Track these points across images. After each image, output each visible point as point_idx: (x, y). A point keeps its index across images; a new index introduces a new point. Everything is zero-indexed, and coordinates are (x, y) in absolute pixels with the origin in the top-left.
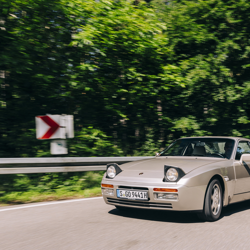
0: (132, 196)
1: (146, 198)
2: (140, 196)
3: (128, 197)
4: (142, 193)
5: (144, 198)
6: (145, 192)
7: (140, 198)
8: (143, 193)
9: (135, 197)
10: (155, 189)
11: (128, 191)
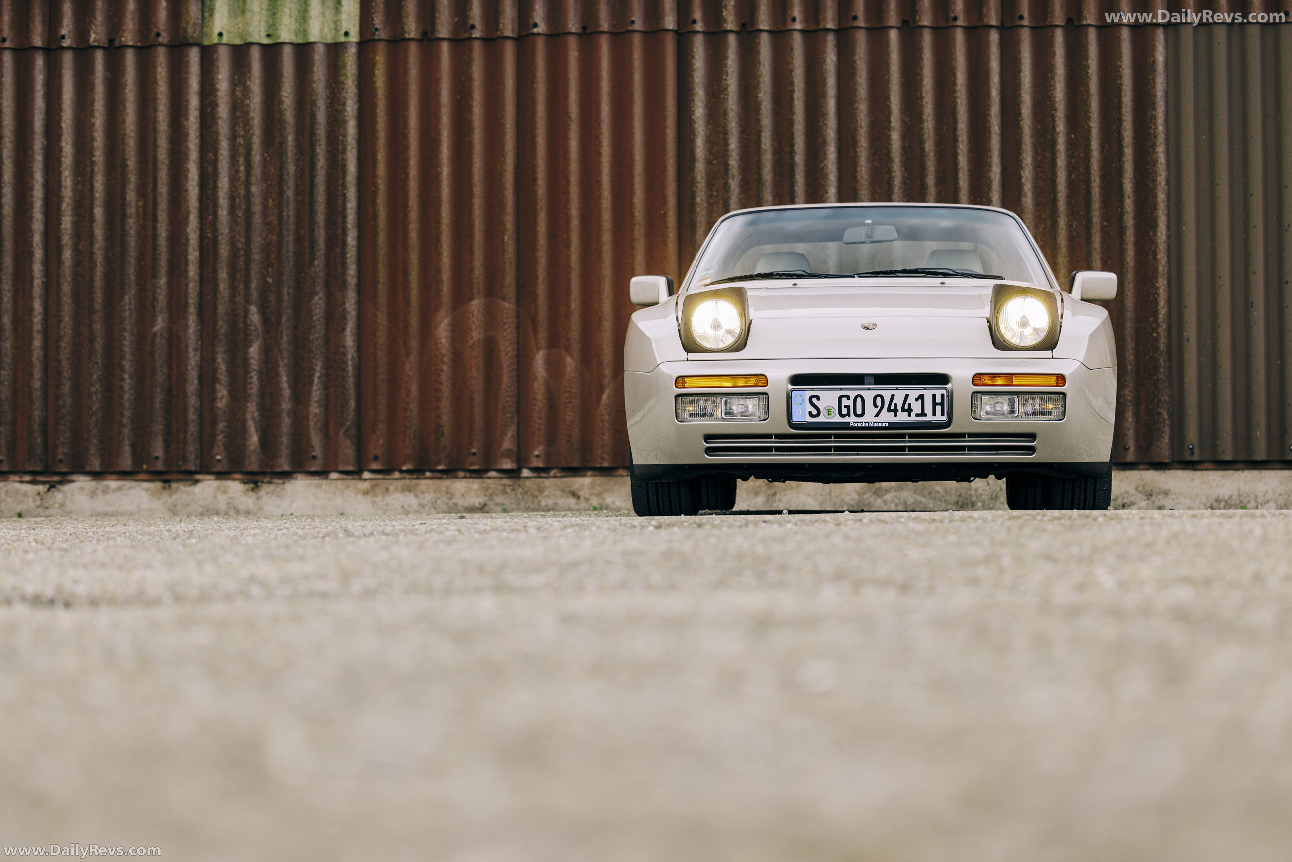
0: (870, 411)
1: (939, 418)
2: (910, 411)
3: (852, 419)
4: (921, 397)
5: (929, 418)
6: (938, 393)
7: (913, 419)
8: (928, 395)
9: (886, 417)
10: (977, 378)
11: (852, 395)
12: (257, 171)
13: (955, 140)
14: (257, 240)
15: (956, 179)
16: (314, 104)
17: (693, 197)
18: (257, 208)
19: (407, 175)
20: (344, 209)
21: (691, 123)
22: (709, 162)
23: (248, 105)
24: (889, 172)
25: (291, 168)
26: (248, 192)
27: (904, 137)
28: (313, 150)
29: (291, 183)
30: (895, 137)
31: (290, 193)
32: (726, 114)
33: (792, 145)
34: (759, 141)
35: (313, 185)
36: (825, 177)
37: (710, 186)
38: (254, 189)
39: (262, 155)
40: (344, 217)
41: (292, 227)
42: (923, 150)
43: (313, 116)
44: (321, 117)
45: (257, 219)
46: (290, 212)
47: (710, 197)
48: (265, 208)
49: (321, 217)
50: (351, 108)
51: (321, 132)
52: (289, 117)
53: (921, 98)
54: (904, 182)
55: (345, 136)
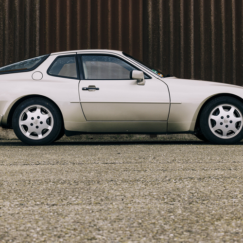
12: (7, 26)
13: (232, 19)
14: (7, 49)
15: (232, 32)
16: (26, 5)
17: (148, 37)
18: (7, 38)
19: (56, 29)
20: (36, 39)
21: (148, 13)
22: (153, 25)
23: (4, 5)
24: (211, 29)
25: (18, 26)
26: (4, 33)
27: (215, 18)
28: (25, 20)
29: (18, 30)
30: (212, 18)
31: (17, 34)
32: (159, 10)
33: (180, 20)
34: (169, 19)
35: (25, 31)
36: (190, 31)
37: (153, 33)
38: (6, 32)
39: (8, 21)
40: (35, 42)
41: (18, 44)
42: (221, 22)
43: (25, 9)
44: (28, 9)
45: (7, 42)
46: (18, 40)
47: (153, 36)
48: (9, 38)
49: (28, 42)
50: (37, 6)
51: (28, 14)
52: (17, 9)
53: (221, 6)
54: (215, 33)
55: (35, 15)
